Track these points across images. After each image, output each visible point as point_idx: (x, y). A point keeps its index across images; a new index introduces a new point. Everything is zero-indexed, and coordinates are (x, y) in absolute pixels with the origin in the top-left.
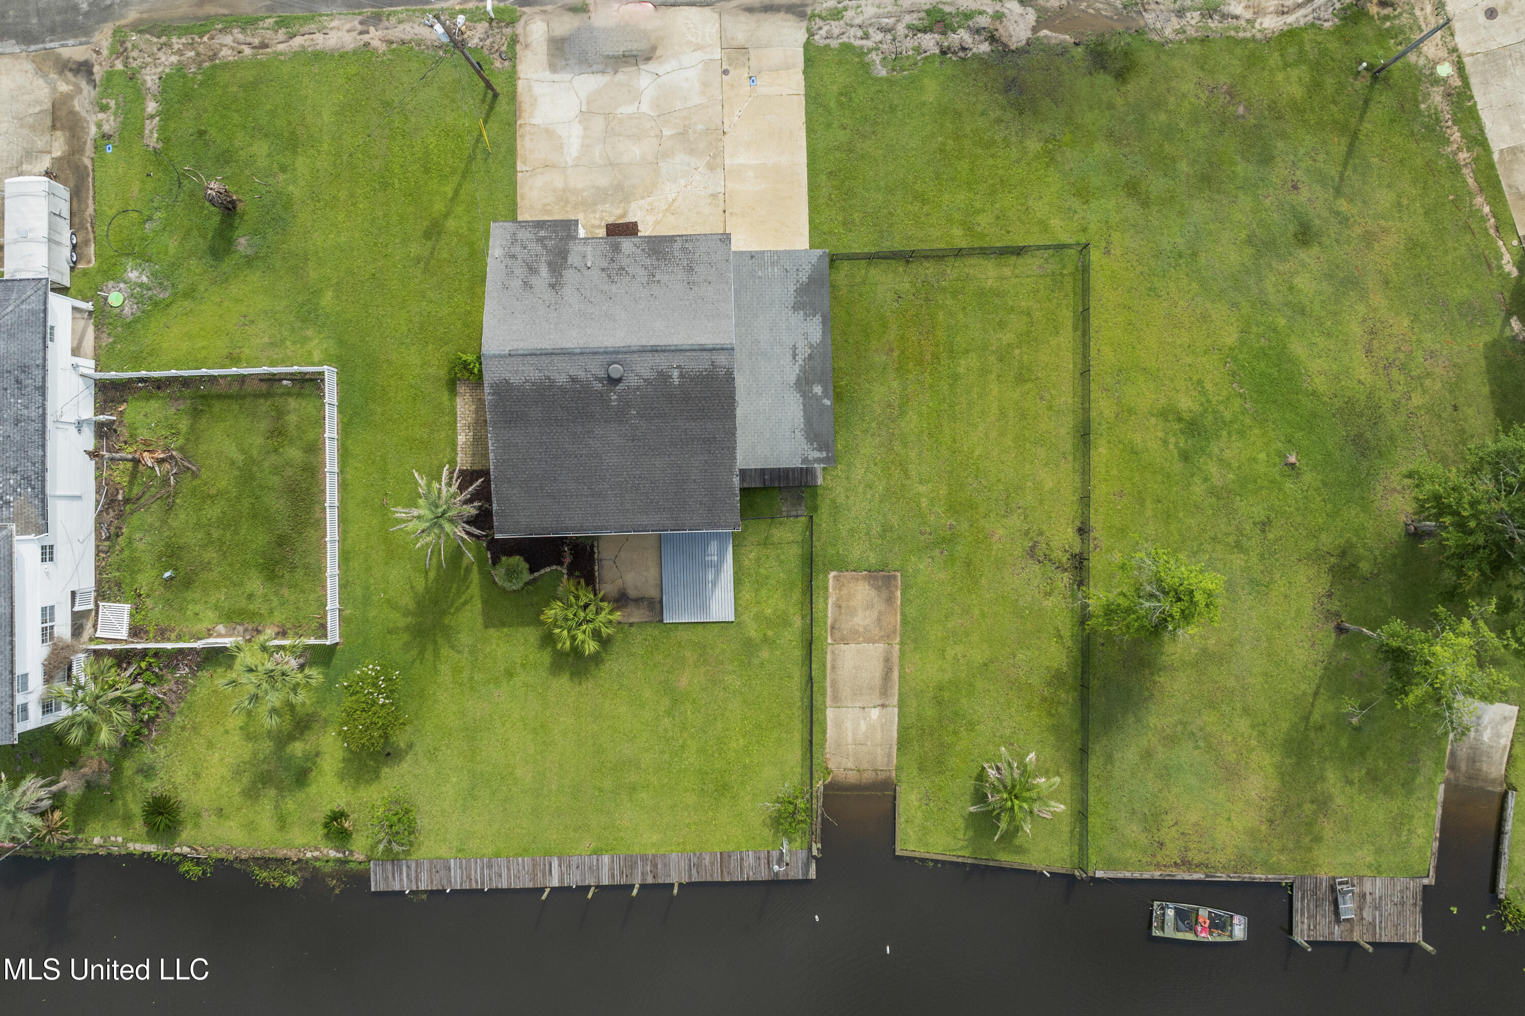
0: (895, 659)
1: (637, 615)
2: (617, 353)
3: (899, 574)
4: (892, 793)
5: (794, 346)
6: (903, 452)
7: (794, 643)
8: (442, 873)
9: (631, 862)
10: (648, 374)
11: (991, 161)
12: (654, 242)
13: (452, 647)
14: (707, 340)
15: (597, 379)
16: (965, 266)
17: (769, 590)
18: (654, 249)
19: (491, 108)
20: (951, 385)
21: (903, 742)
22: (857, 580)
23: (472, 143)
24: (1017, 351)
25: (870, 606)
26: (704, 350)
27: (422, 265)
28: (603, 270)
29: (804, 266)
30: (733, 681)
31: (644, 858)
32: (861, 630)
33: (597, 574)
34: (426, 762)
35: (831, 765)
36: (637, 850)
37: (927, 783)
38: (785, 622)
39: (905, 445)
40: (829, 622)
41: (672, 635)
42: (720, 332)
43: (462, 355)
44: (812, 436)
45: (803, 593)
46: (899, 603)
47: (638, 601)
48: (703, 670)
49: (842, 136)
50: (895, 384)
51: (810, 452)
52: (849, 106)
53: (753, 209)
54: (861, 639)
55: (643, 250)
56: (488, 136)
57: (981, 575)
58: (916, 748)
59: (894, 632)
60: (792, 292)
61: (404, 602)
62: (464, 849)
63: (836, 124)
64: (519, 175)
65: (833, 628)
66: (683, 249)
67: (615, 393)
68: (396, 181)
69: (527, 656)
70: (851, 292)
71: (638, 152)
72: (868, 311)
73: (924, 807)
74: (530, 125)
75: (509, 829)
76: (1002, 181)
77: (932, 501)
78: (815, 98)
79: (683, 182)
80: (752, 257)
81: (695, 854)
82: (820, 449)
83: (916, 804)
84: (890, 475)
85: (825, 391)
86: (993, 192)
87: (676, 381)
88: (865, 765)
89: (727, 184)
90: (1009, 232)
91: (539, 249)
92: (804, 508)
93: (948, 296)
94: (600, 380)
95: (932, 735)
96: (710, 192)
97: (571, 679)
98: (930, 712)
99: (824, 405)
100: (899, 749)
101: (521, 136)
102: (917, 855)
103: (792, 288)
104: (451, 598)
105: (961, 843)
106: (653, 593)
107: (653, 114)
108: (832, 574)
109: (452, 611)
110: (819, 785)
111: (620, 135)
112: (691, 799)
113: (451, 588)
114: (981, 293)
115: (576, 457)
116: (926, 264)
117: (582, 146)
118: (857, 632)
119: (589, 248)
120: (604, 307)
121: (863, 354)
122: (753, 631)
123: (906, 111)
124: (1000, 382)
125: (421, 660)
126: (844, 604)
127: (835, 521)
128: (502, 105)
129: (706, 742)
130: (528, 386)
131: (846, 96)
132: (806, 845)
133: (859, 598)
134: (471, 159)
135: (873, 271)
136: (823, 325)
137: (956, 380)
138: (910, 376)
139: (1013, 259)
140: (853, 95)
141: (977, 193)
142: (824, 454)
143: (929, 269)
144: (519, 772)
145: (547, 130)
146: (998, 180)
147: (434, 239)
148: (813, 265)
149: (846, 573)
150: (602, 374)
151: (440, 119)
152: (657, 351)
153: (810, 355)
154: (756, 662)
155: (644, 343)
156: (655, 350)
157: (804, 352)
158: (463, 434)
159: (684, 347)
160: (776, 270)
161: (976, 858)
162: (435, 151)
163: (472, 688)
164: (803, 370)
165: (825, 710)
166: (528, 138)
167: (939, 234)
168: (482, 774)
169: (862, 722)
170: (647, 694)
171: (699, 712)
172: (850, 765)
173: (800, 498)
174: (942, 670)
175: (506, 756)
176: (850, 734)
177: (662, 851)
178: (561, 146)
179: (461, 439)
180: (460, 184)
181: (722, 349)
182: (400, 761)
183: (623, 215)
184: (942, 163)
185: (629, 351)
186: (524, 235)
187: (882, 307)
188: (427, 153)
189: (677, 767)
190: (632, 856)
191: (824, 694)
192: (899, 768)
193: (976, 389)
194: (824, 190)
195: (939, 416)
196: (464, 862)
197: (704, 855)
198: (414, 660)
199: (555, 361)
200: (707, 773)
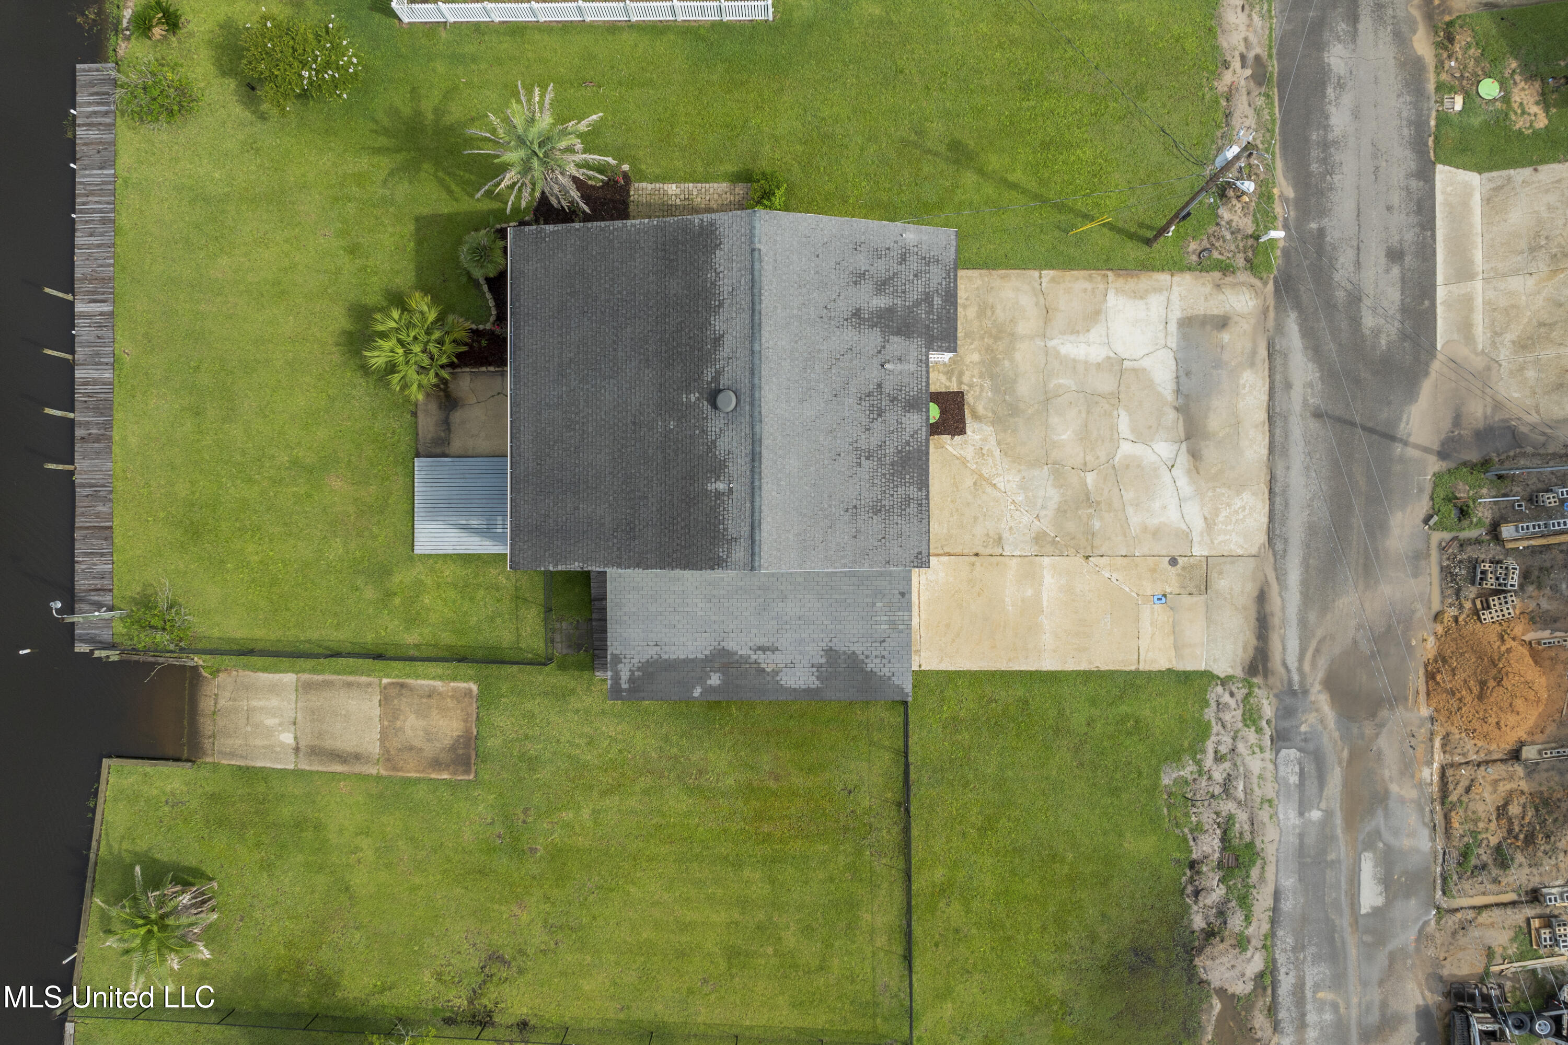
0: (358, 768)
1: (428, 424)
2: (752, 404)
3: (471, 777)
4: (185, 756)
5: (777, 649)
6: (637, 789)
7: (383, 633)
8: (97, 158)
9: (105, 408)
10: (723, 445)
11: (1036, 925)
12: (920, 459)
13: (391, 174)
14: (768, 533)
15: (718, 373)
16: (891, 883)
17: (454, 602)
18: (909, 459)
19: (1132, 236)
20: (726, 858)
21: (248, 774)
22: (466, 721)
23: (1083, 209)
24: (770, 950)
25: (429, 736)
26: (753, 528)
27: (913, 137)
28: (879, 386)
29: (888, 665)
30: (336, 549)
31: (108, 426)
32: (399, 723)
33: (484, 369)
34: (241, 137)
35: (222, 676)
36: (118, 415)
37: (194, 804)
38: (412, 621)
39: (646, 792)
40: (410, 681)
41: (400, 469)
42: (778, 550)
43: (783, 189)
44: (651, 670)
45: (449, 647)
46: (433, 776)
47: (446, 424)
48: (351, 509)
49: (1078, 720)
50: (730, 782)
51: (628, 666)
52: (1120, 732)
53: (979, 595)
54: (386, 723)
55: (908, 443)
56: (1091, 230)
57: (467, 888)
58: (239, 792)
59: (395, 768)
60: (852, 649)
61: (453, 109)
62: (127, 187)
63: (1096, 712)
64: (1036, 274)
65: (402, 686)
66: (908, 500)
67: (698, 399)
68: (1033, 103)
69: (376, 273)
70: (859, 726)
71: (1063, 437)
72: (831, 749)
73: (164, 799)
74: (1107, 290)
75: (150, 247)
76: (1009, 939)
77: (568, 825)
78: (1133, 685)
79: (1020, 498)
80: (903, 594)
81: (111, 492)
82: (631, 680)
83: (168, 789)
84: (606, 771)
85: (713, 690)
86: (993, 925)
87: (711, 487)
88: (221, 722)
89: (1015, 560)
90: (936, 945)
91: (915, 295)
92: (565, 652)
93: (850, 858)
94: (716, 379)
95: (256, 812)
96: (1005, 535)
97: (344, 332)
98: (286, 812)
99: (694, 687)
100: (240, 767)
101: (1090, 276)
102: (102, 787)
103: (858, 648)
104: (458, 172)
105: (116, 846)
106: (457, 444)
107: (1117, 459)
108: (474, 688)
109: (440, 174)
110: (198, 660)
111: (1088, 412)
112: (182, 489)
113: (471, 172)
114: (852, 905)
115: (614, 342)
116: (896, 830)
117: (1074, 360)
118: (396, 718)
119: (912, 367)
120: (822, 386)
121: (772, 740)
122: (401, 578)
123: (1111, 810)
124: (728, 925)
125: (376, 131)
126: (433, 701)
127: (546, 694)
128: (1135, 251)
129: (256, 512)
130: (711, 275)
131: (1135, 727)
132: (117, 640)
133: (441, 722)
134: (1061, 207)
135: (887, 756)
136: (804, 690)
137: (733, 865)
138: (740, 803)
139: (899, 950)
140: (1136, 738)
141: (991, 904)
142: (625, 686)
143: (888, 834)
144: (224, 261)
145: (1098, 313)
146: (1010, 933)
147: (949, 154)
148: (889, 678)
149: (475, 706)
150: (725, 381)
151: (1118, 166)
152: (753, 460)
153: (763, 670)
154: (360, 582)
155: (766, 442)
156: (755, 457)
157: (768, 662)
158: (678, 191)
159: (757, 499)
160: (884, 627)
161: (96, 864)
162: (1073, 158)
163: (336, 199)
164: (745, 660)
165: (293, 672)
166: (1088, 285)
167: (937, 849)
168: (223, 211)
169: (277, 721)
170: (322, 433)
171: (295, 503)
172: (222, 702)
173: (579, 647)
174: (341, 830)
175: (245, 244)
176: (261, 703)
177: (116, 449)
178: (1074, 332)
179: (672, 189)
180: (1024, 191)
181: (753, 554)
182: (245, 104)
183: (976, 416)
184: (1036, 858)
185: (754, 420)
186: (936, 275)
187: (838, 768)
188: (1069, 146)
189: (223, 473)
190: (111, 409)
191: (314, 671)
192: (216, 766)
193: (720, 892)
194: (1003, 693)
195: (685, 839)
196: (110, 187)
197: (108, 504)
198: (376, 122)
199: (743, 315)
200: (214, 511)
